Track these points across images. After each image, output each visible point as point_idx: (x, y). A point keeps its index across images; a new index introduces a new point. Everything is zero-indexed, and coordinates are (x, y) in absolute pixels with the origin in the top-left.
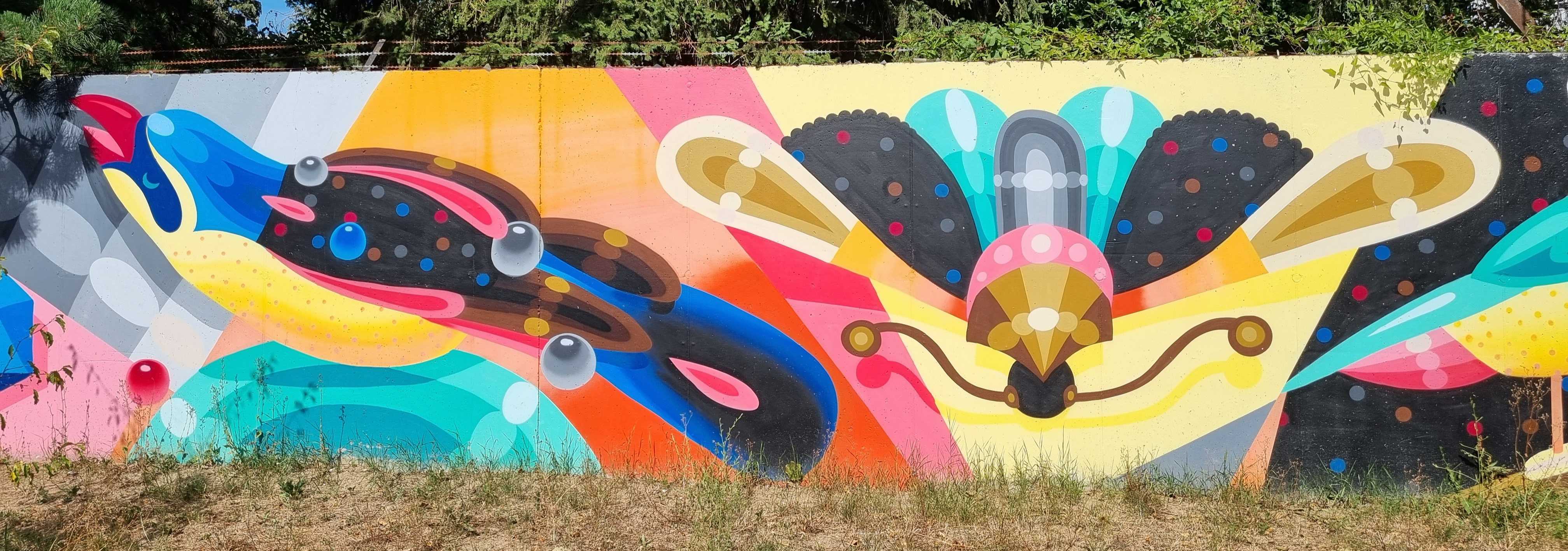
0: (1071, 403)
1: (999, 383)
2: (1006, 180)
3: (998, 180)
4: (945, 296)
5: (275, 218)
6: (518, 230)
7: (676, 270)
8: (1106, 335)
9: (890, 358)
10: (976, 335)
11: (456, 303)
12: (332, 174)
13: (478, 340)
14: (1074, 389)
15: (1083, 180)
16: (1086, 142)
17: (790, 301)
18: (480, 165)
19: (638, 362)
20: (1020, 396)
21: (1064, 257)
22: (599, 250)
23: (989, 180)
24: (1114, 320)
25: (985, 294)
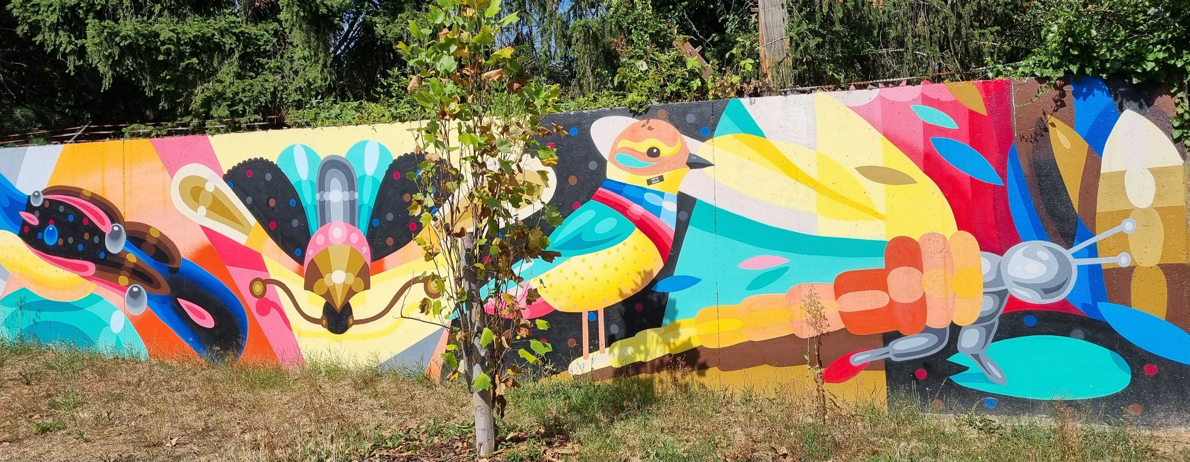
0: (351, 326)
1: (318, 313)
2: (322, 196)
3: (318, 196)
4: (294, 264)
5: (25, 223)
6: (116, 229)
7: (179, 250)
8: (367, 287)
9: (271, 299)
10: (309, 287)
11: (92, 267)
12: (45, 200)
13: (101, 288)
14: (353, 318)
15: (357, 195)
16: (358, 174)
17: (227, 267)
18: (100, 194)
19: (163, 300)
20: (328, 322)
21: (348, 241)
22: (148, 239)
23: (314, 197)
24: (371, 277)
25: (312, 262)
